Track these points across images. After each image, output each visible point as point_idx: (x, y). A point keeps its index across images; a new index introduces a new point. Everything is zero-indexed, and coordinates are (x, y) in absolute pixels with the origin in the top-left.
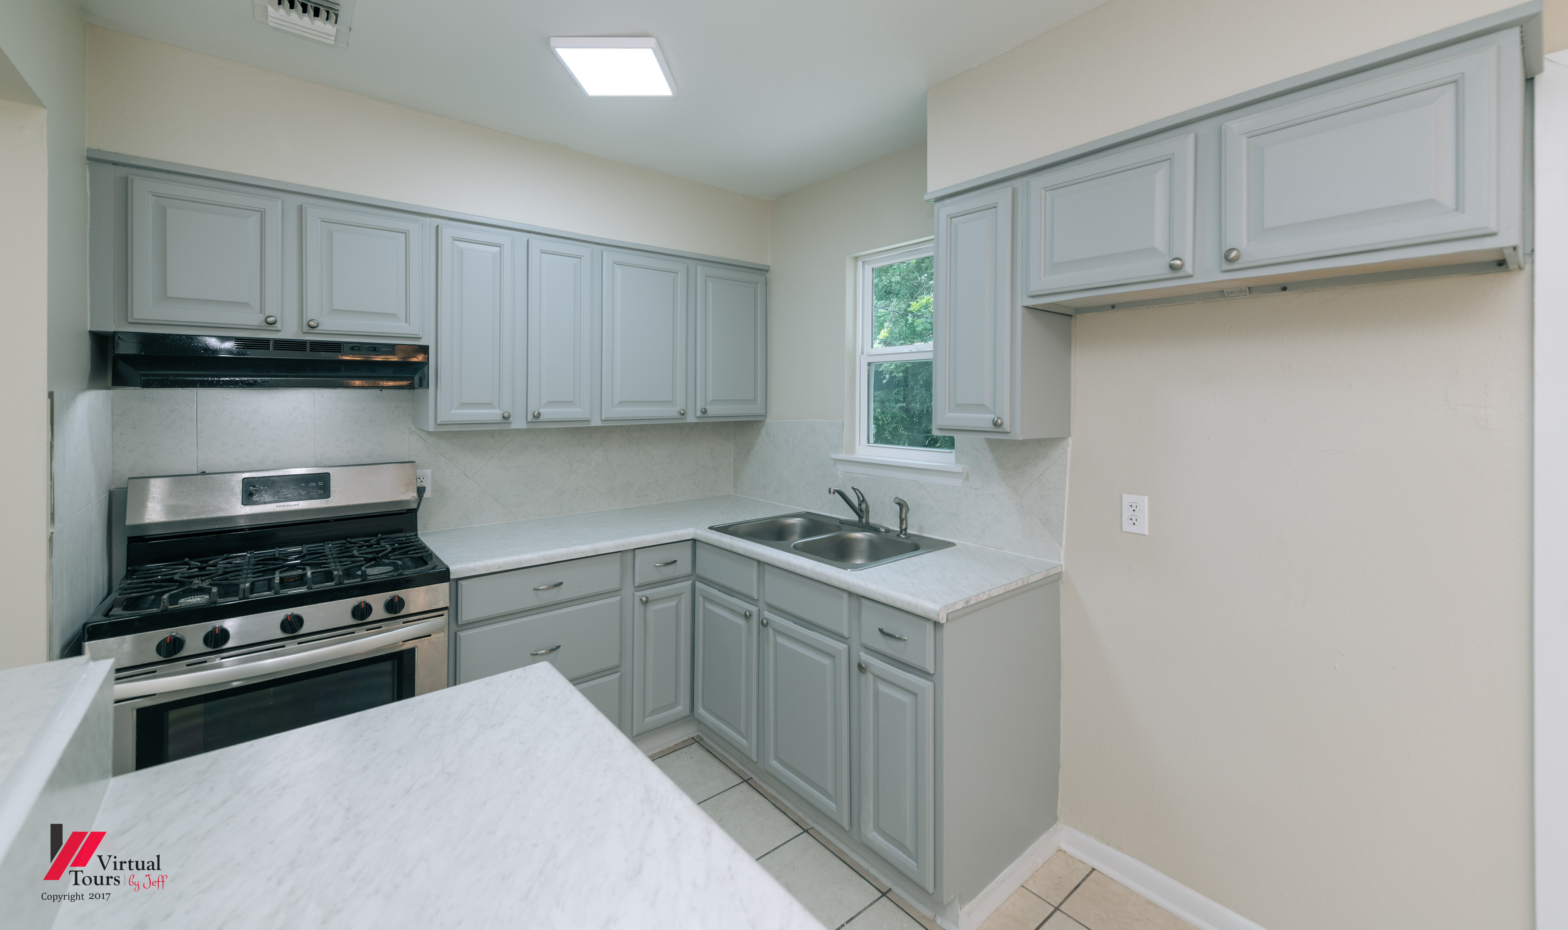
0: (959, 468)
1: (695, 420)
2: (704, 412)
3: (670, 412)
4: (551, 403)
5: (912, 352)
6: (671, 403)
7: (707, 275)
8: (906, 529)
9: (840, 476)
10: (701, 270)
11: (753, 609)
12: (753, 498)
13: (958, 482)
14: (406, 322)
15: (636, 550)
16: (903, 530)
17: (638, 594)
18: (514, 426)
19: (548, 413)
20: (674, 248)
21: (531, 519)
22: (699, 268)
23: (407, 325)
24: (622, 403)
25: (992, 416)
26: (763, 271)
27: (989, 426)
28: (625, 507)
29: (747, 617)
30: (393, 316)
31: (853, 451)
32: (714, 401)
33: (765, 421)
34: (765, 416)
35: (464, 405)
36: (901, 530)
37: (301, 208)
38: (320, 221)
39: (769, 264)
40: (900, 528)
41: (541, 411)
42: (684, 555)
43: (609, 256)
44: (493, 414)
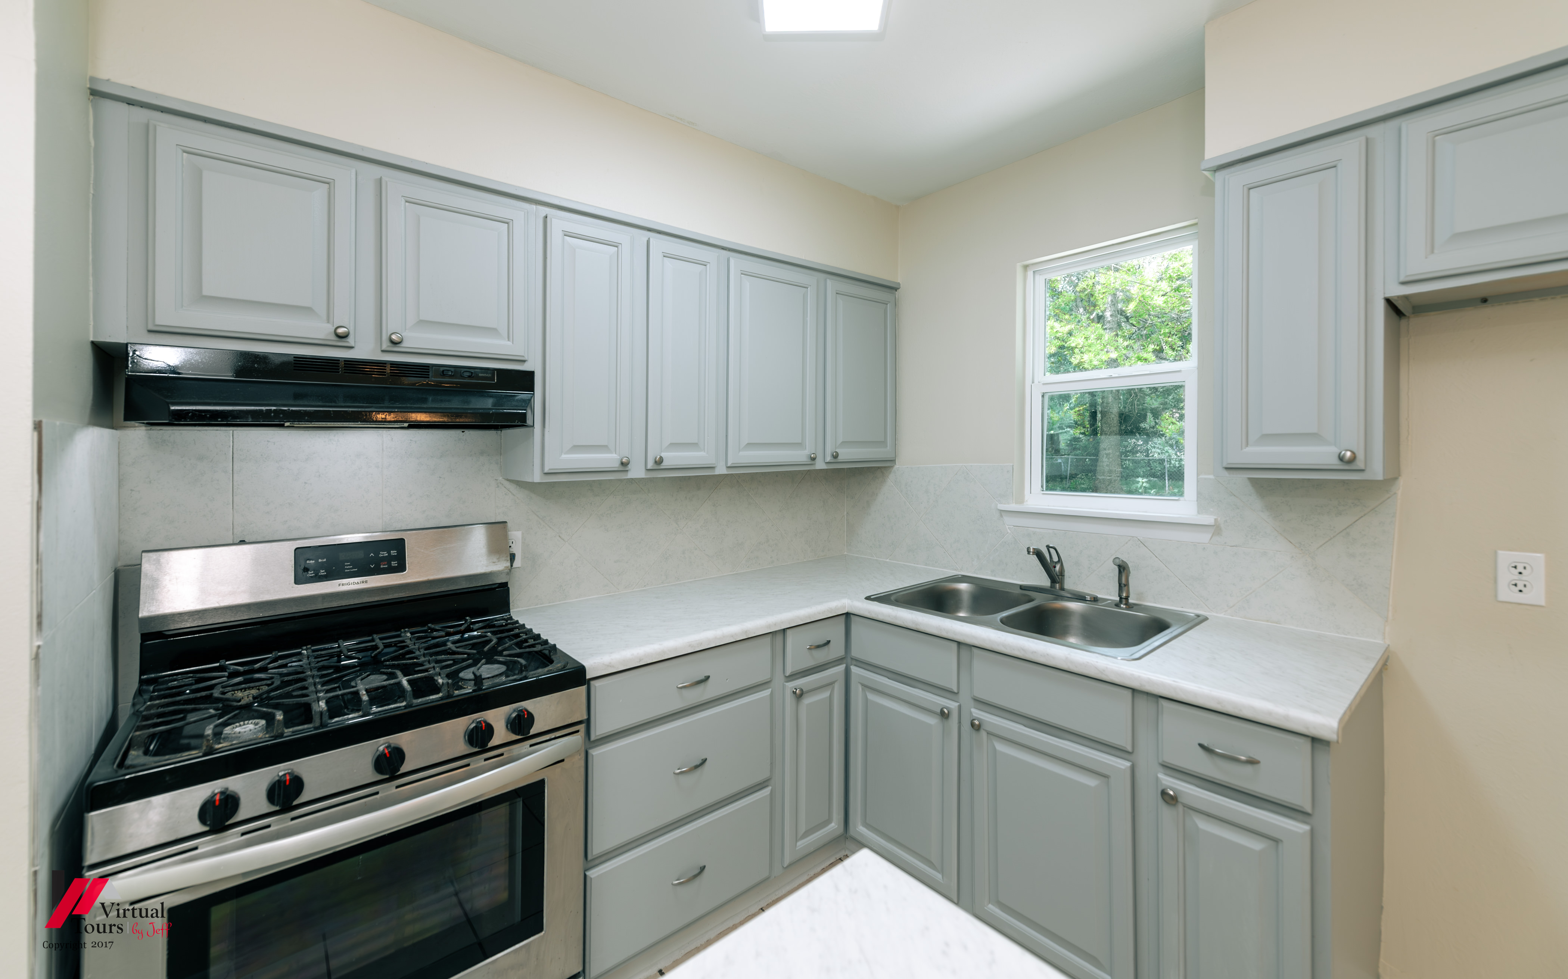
0: (1208, 519)
1: (824, 466)
2: (835, 456)
3: (797, 456)
4: (674, 446)
5: (1111, 378)
6: (800, 445)
7: (838, 292)
8: (1127, 598)
9: (1009, 531)
10: (832, 284)
11: (953, 705)
12: (876, 558)
13: (1204, 537)
14: (509, 340)
15: (788, 630)
16: (1124, 599)
17: (791, 685)
18: (631, 475)
19: (672, 458)
20: (804, 258)
21: (634, 590)
22: (829, 282)
23: (510, 343)
24: (750, 445)
25: (1334, 450)
26: (892, 288)
27: (1334, 462)
28: (734, 573)
29: (944, 715)
30: (491, 331)
31: (1021, 500)
32: (845, 443)
33: (892, 467)
34: (893, 461)
35: (576, 448)
36: (1121, 598)
37: (380, 182)
38: (403, 201)
39: (899, 281)
40: (1120, 596)
41: (663, 455)
42: (836, 633)
43: (736, 262)
44: (609, 459)
